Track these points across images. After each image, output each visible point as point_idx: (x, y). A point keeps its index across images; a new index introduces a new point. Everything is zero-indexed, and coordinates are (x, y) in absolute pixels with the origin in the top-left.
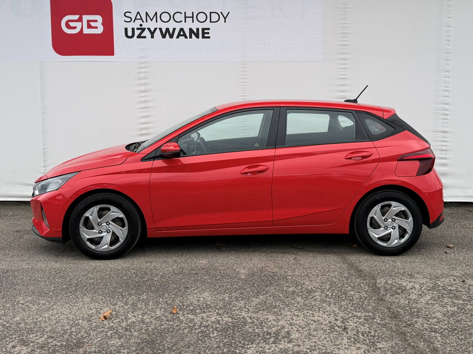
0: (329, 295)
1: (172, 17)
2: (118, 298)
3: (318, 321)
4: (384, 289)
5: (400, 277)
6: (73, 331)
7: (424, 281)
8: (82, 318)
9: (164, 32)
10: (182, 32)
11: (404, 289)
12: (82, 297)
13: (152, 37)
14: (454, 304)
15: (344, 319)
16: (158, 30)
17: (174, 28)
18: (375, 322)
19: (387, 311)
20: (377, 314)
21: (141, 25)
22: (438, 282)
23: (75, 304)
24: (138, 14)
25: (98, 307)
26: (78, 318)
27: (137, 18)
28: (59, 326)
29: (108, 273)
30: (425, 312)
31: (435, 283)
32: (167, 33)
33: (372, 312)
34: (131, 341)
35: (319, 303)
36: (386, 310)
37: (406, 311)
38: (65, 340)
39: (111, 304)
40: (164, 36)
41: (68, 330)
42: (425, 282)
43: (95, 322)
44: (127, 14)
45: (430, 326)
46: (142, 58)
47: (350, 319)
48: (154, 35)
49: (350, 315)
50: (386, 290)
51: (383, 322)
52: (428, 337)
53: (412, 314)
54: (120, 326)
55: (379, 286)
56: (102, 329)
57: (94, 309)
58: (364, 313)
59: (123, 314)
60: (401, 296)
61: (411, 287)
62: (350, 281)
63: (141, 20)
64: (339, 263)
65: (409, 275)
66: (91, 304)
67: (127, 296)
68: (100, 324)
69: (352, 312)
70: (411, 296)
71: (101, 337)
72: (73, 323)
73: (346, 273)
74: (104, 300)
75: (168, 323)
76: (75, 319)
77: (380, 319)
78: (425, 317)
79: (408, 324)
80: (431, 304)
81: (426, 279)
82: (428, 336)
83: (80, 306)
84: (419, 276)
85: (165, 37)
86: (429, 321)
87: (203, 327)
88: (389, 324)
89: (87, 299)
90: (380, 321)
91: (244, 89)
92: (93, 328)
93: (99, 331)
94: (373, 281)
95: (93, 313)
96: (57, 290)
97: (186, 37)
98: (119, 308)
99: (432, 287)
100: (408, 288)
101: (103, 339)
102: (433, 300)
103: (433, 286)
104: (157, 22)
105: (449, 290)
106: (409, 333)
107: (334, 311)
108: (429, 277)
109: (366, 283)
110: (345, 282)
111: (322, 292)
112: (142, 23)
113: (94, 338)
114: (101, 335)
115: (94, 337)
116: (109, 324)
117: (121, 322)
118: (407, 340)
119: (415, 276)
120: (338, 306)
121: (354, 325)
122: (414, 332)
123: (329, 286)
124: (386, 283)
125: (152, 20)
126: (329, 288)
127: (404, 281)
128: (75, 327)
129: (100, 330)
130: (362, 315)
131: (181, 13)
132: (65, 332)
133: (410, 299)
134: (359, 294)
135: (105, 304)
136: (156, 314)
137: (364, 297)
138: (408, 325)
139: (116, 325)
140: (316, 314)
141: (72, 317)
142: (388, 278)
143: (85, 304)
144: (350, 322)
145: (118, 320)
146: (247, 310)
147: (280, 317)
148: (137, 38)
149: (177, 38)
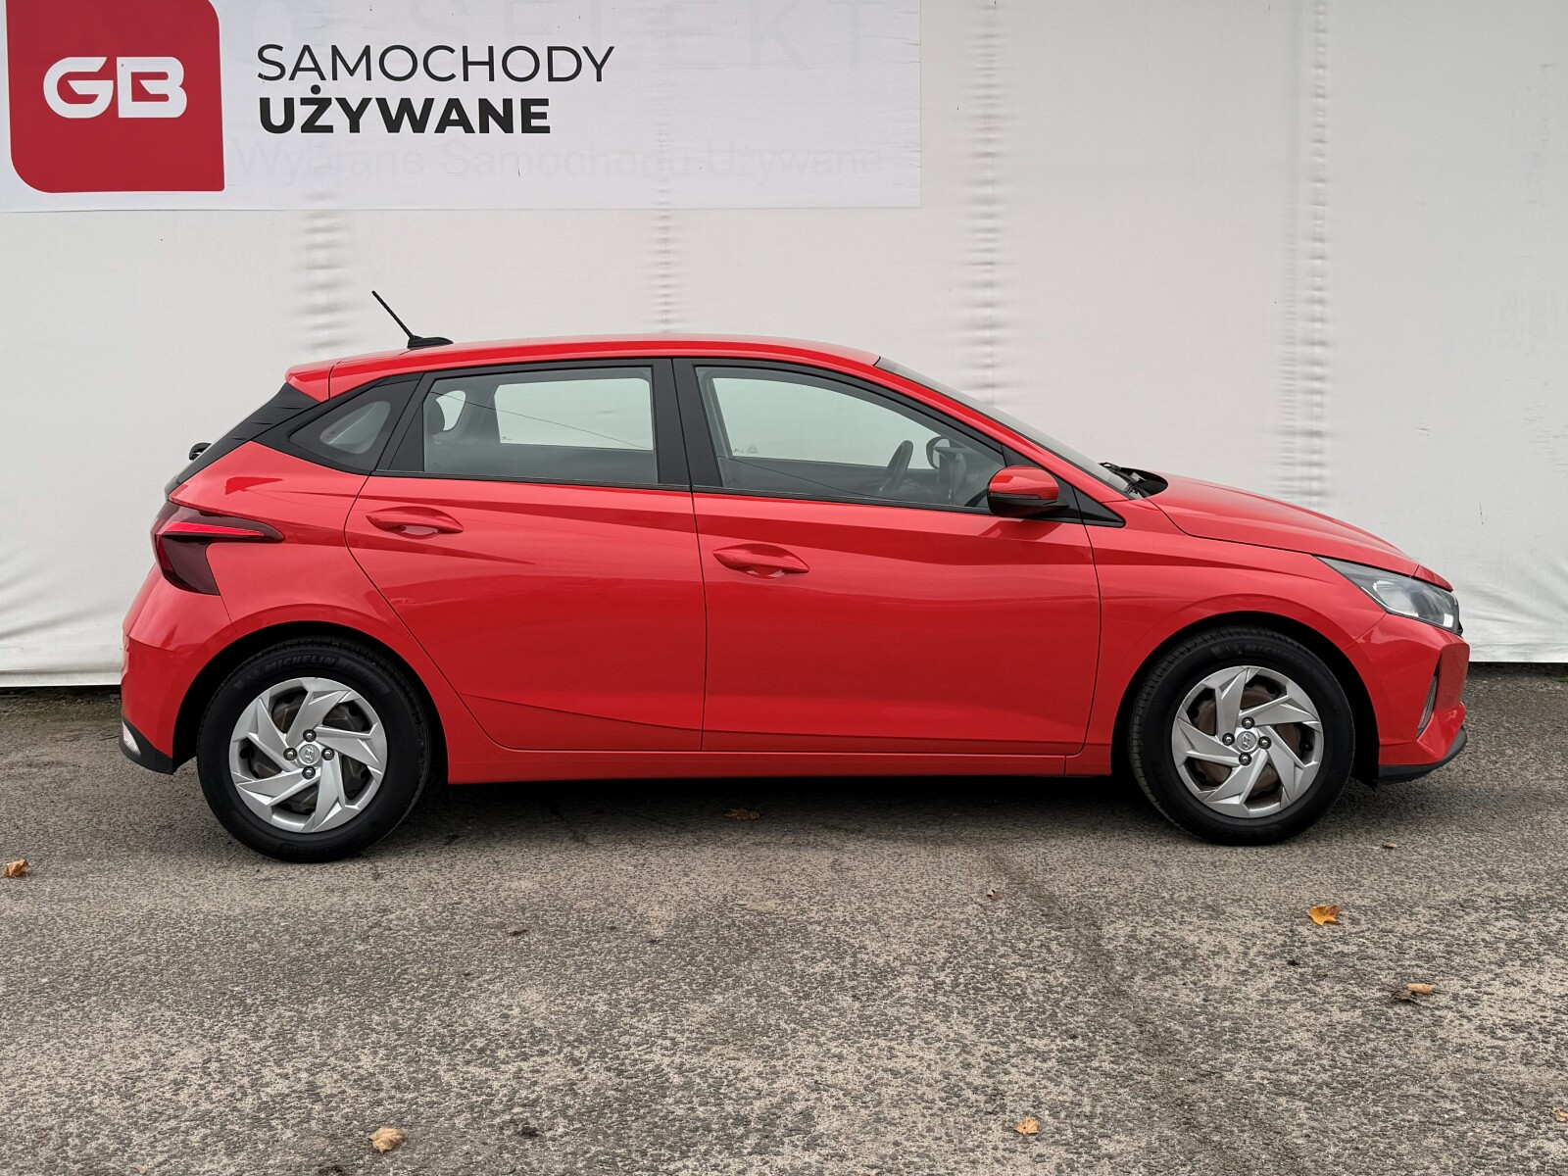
0: (944, 982)
1: (420, 63)
2: (229, 1016)
3: (907, 1073)
4: (1127, 958)
5: (1178, 916)
6: (71, 1133)
7: (1254, 926)
8: (102, 1088)
9: (394, 112)
10: (454, 111)
11: (1190, 954)
12: (104, 1014)
13: (355, 128)
14: (1353, 1002)
15: (991, 1062)
16: (373, 105)
17: (426, 99)
18: (1096, 1069)
19: (1136, 1029)
20: (1101, 1041)
21: (316, 89)
22: (1301, 929)
23: (80, 1041)
24: (306, 52)
25: (160, 1049)
26: (89, 1088)
27: (301, 66)
28: (23, 1117)
29: (196, 932)
30: (1257, 1030)
31: (1290, 934)
32: (406, 116)
33: (1085, 1037)
34: (270, 1162)
35: (911, 1011)
36: (1132, 1028)
37: (1197, 1028)
38: (42, 1164)
39: (205, 1037)
40: (393, 126)
41: (51, 1129)
42: (1258, 931)
43: (149, 1100)
44: (267, 54)
45: (1274, 1076)
46: (320, 197)
47: (1013, 1061)
48: (362, 121)
49: (1013, 1047)
50: (1132, 961)
51: (1122, 1067)
52: (1266, 1114)
53: (1215, 1039)
54: (235, 1109)
55: (1110, 947)
56: (173, 1123)
57: (146, 1054)
58: (1058, 1040)
59: (244, 1070)
60: (1180, 980)
61: (1213, 949)
62: (1014, 933)
63: (316, 73)
64: (980, 875)
65: (1208, 907)
66: (134, 1037)
67: (260, 1008)
68: (163, 1105)
69: (1018, 1037)
70: (1213, 977)
71: (168, 1151)
72: (69, 1107)
73: (1004, 907)
74: (181, 1024)
75: (399, 1095)
76: (78, 1093)
77: (1112, 1059)
78: (1258, 1046)
79: (1202, 1073)
80: (1279, 1001)
81: (1261, 919)
82: (1268, 1109)
83: (97, 1047)
84: (1240, 912)
85: (398, 131)
86: (1269, 1060)
87: (519, 1106)
88: (1142, 1072)
89: (121, 1023)
90: (1112, 1065)
91: (663, 300)
92: (141, 1122)
93: (159, 1130)
94: (1092, 932)
95: (140, 1070)
96: (19, 993)
97: (469, 129)
98: (230, 1050)
99: (1282, 945)
100: (1203, 951)
101: (174, 1156)
102: (1284, 990)
103: (1285, 941)
104: (369, 78)
105: (1335, 954)
106: (1205, 1101)
107: (959, 1039)
108: (1274, 914)
109: (1068, 939)
110: (998, 937)
111: (922, 974)
112: (319, 83)
113: (142, 1155)
114: (167, 1143)
115: (143, 1152)
116: (196, 1104)
117: (239, 1096)
118: (1199, 1127)
119: (1228, 910)
120: (975, 1021)
121: (1024, 1081)
122: (1222, 1097)
123: (945, 955)
124: (1132, 936)
125: (352, 72)
126: (947, 961)
127: (1191, 928)
128: (79, 1118)
129: (165, 1127)
130: (1053, 1046)
131: (452, 51)
132: (42, 1136)
133: (1208, 988)
134: (1043, 978)
135: (182, 1036)
136: (359, 1067)
137: (1061, 984)
138: (1203, 1076)
139: (222, 1109)
140: (901, 1048)
141: (68, 1086)
142: (1138, 919)
143: (114, 1039)
144: (1013, 1070)
145: (229, 1090)
146: (668, 1043)
147: (781, 1063)
148: (302, 132)
149: (436, 132)
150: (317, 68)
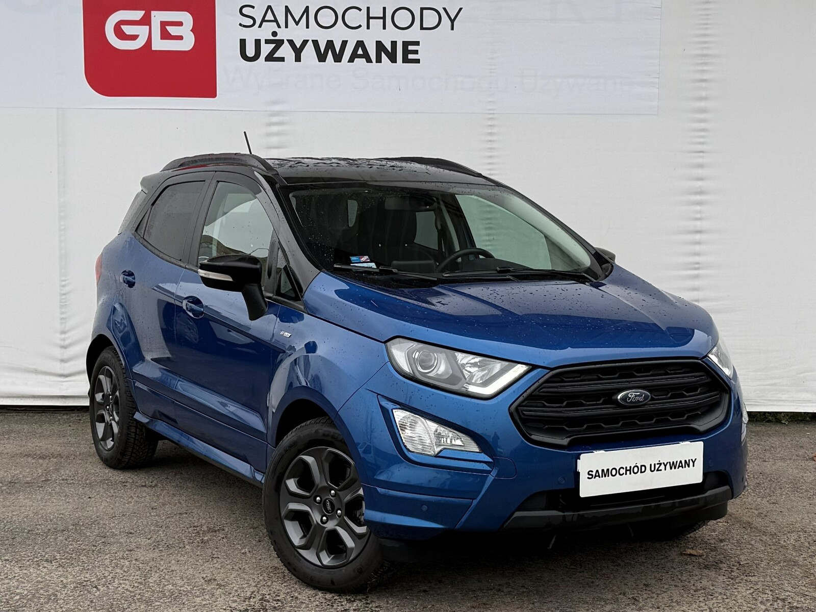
1: (340, 17)
9: (322, 49)
10: (360, 49)
13: (298, 59)
16: (310, 46)
17: (343, 41)
21: (274, 34)
24: (269, 10)
27: (266, 19)
32: (330, 52)
40: (322, 58)
44: (245, 11)
46: (276, 102)
48: (302, 54)
63: (275, 23)
85: (325, 61)
97: (369, 60)
104: (308, 27)
112: (277, 29)
125: (297, 23)
131: (360, 10)
148: (265, 61)
149: (348, 62)
150: (276, 21)
